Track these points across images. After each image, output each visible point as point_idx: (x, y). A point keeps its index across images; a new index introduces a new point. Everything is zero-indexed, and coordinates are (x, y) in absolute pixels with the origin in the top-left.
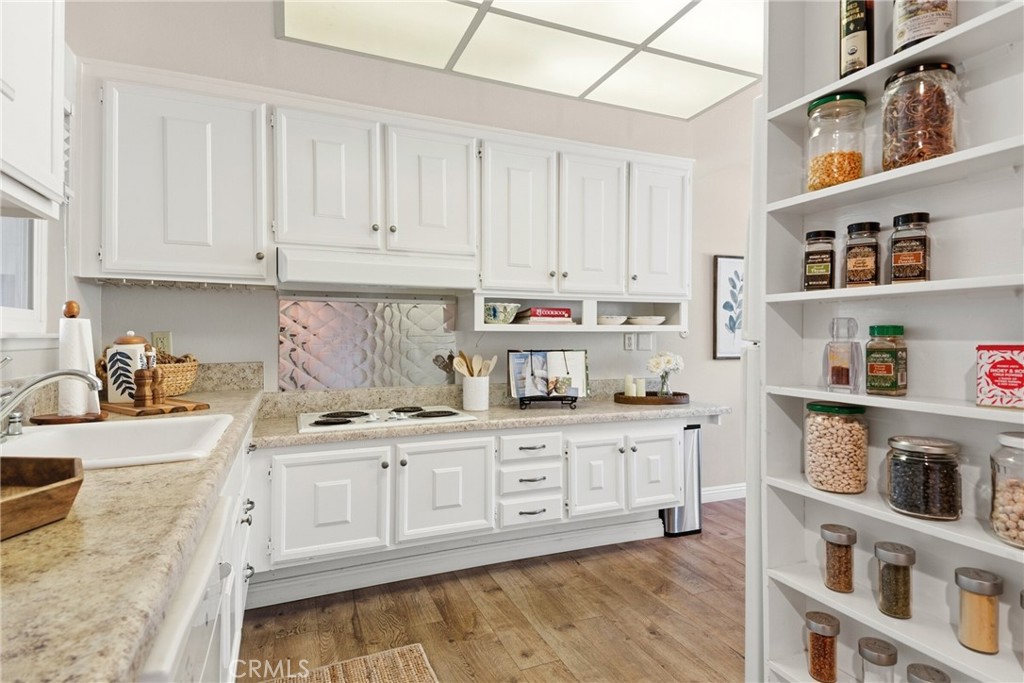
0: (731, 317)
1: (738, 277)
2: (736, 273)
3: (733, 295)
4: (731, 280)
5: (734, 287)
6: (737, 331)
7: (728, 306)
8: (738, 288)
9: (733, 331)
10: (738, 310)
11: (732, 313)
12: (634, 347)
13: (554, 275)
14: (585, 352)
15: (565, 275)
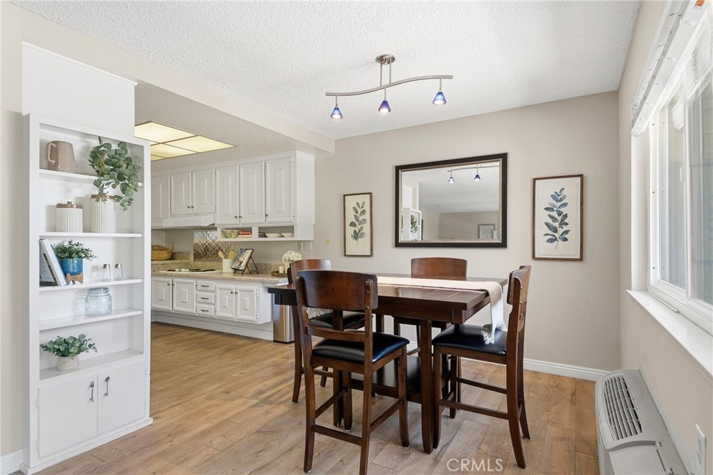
0: (355, 231)
1: (359, 206)
2: (358, 204)
3: (355, 216)
4: (355, 208)
5: (357, 212)
6: (359, 239)
7: (352, 224)
8: (359, 213)
9: (357, 240)
10: (360, 226)
11: (356, 229)
12: (302, 248)
13: (236, 217)
14: (253, 250)
15: (240, 217)
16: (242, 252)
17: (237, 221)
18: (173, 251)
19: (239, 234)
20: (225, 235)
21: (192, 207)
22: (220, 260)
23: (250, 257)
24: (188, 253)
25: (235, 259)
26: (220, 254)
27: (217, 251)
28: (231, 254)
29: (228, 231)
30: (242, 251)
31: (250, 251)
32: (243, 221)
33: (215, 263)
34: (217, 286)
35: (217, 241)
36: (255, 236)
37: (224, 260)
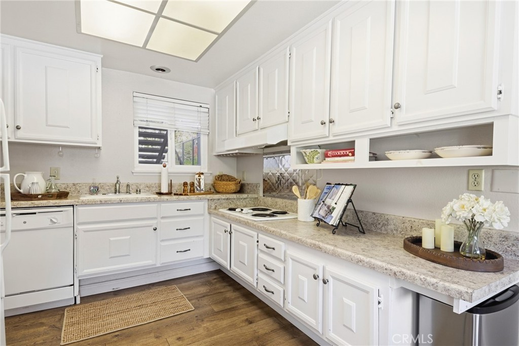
12: (485, 187)
13: (323, 123)
14: (355, 186)
15: (331, 122)
16: (330, 189)
17: (324, 131)
18: (243, 182)
19: (326, 156)
20: (303, 159)
21: (258, 118)
22: (296, 199)
23: (350, 201)
24: (257, 186)
25: (319, 202)
26: (295, 189)
27: (292, 185)
28: (312, 190)
29: (308, 151)
30: (331, 186)
31: (351, 188)
32: (336, 129)
33: (288, 202)
34: (288, 252)
35: (291, 170)
36: (361, 159)
37: (301, 201)
